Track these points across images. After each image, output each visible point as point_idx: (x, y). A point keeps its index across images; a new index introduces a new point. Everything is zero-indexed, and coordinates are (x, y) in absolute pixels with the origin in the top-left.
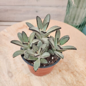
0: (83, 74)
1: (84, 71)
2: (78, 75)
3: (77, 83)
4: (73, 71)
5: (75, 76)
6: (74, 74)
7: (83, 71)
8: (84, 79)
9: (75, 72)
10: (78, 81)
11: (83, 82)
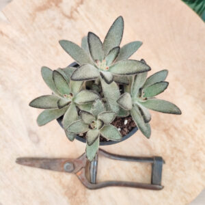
0: (188, 132)
1: (192, 127)
2: (176, 136)
3: (172, 153)
4: (167, 128)
5: (171, 137)
6: (168, 134)
7: (189, 127)
8: (188, 143)
9: (172, 129)
10: (175, 148)
11: (185, 150)
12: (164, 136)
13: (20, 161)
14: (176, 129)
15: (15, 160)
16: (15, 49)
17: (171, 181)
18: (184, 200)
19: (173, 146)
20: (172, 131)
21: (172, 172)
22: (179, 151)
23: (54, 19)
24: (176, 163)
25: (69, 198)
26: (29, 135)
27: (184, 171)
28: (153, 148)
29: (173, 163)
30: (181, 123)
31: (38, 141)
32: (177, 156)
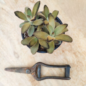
12: (74, 56)
13: (6, 69)
14: (79, 53)
15: (4, 69)
16: (8, 16)
17: (76, 76)
18: (82, 84)
19: (78, 60)
20: (77, 53)
21: (77, 72)
22: (81, 62)
23: (26, 3)
24: (79, 68)
25: (31, 82)
26: (14, 54)
27: (82, 71)
28: (69, 61)
29: (77, 68)
30: (82, 50)
31: (18, 57)
32: (79, 65)
